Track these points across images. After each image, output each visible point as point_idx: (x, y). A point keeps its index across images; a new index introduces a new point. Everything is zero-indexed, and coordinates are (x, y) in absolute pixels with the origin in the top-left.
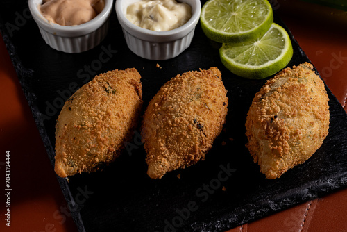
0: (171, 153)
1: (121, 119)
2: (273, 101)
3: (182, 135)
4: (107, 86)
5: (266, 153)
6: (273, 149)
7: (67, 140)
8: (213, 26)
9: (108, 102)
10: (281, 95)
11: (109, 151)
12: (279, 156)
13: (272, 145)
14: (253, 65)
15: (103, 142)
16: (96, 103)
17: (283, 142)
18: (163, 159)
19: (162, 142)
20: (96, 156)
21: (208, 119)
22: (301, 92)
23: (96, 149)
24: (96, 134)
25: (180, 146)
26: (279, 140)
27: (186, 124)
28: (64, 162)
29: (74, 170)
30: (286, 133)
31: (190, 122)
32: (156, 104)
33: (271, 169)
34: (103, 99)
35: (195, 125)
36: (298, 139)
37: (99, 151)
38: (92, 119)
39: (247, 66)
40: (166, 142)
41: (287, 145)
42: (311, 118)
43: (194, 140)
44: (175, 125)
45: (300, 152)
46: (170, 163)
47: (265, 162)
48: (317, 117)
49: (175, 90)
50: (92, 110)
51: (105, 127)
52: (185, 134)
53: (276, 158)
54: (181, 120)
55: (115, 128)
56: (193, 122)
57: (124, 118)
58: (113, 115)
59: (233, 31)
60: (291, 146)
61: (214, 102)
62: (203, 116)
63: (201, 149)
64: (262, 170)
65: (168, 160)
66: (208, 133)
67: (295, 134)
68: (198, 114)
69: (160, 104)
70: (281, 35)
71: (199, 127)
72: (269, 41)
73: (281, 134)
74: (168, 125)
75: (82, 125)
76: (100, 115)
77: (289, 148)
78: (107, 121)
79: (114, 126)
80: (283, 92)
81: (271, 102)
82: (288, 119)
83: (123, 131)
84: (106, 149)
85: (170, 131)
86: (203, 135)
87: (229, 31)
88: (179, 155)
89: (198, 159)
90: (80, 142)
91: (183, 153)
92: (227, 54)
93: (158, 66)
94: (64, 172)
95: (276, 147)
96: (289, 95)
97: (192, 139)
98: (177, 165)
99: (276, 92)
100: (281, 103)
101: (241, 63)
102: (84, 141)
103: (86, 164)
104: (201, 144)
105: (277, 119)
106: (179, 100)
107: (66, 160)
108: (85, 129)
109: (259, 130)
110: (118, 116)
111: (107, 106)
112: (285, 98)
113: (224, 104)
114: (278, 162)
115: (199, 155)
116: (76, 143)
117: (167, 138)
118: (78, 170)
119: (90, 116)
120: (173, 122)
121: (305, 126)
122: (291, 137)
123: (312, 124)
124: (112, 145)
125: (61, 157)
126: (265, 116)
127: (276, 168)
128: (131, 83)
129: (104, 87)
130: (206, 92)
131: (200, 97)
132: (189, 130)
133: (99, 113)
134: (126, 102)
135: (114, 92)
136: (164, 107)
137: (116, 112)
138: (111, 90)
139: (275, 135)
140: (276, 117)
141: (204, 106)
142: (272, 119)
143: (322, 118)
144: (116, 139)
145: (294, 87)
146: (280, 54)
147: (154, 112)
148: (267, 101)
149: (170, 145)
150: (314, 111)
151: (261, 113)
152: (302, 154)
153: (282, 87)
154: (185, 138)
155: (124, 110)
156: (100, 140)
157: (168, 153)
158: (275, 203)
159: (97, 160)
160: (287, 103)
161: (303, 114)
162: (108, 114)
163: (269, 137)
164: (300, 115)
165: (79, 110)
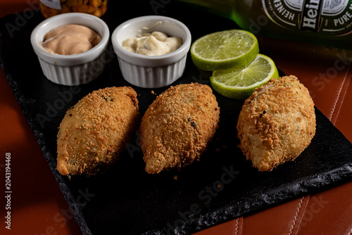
0: (167, 149)
1: (119, 122)
2: (262, 101)
3: (177, 132)
4: (105, 95)
5: (257, 147)
6: (264, 142)
7: (69, 140)
8: (203, 56)
9: (107, 107)
10: (269, 96)
11: (108, 151)
12: (269, 148)
13: (263, 138)
14: (242, 86)
15: (102, 141)
16: (96, 108)
17: (272, 134)
18: (160, 154)
19: (158, 139)
20: (96, 155)
21: (201, 118)
22: (288, 94)
23: (97, 148)
24: (96, 134)
25: (175, 142)
26: (269, 133)
27: (181, 122)
28: (66, 160)
29: (75, 168)
30: (275, 126)
31: (184, 121)
32: (152, 108)
33: (263, 160)
34: (101, 106)
35: (190, 123)
36: (287, 132)
37: (98, 150)
38: (92, 122)
39: (237, 88)
40: (163, 139)
41: (277, 137)
42: (297, 114)
43: (189, 137)
44: (170, 123)
45: (289, 145)
46: (167, 158)
47: (257, 155)
48: (303, 114)
49: (169, 95)
50: (91, 114)
51: (105, 128)
52: (180, 130)
53: (267, 150)
54: (176, 119)
55: (114, 130)
56: (187, 120)
57: (122, 122)
58: (111, 118)
59: (222, 58)
60: (281, 138)
61: (206, 105)
62: (196, 115)
63: (196, 147)
64: (254, 163)
65: (164, 156)
66: (201, 131)
67: (284, 127)
68: (191, 113)
69: (155, 108)
70: (267, 62)
71: (193, 125)
72: (256, 67)
73: (270, 127)
74: (163, 124)
75: (82, 127)
76: (99, 118)
77: (278, 140)
78: (106, 123)
79: (113, 128)
80: (270, 94)
81: (259, 102)
82: (276, 115)
83: (122, 134)
84: (106, 148)
85: (165, 129)
86: (197, 133)
87: (218, 59)
88: (175, 151)
89: (193, 157)
90: (81, 141)
91: (179, 149)
92: (217, 80)
93: (153, 92)
94: (66, 169)
95: (266, 139)
96: (276, 96)
97: (187, 136)
98: (174, 161)
99: (263, 95)
100: (269, 102)
101: (231, 85)
102: (85, 140)
103: (87, 163)
104: (196, 141)
105: (266, 115)
106: (173, 102)
107: (68, 158)
108: (85, 129)
109: (250, 127)
110: (117, 119)
111: (106, 110)
112: (273, 98)
113: (216, 109)
114: (269, 153)
115: (194, 154)
116: (77, 143)
117: (164, 135)
118: (79, 169)
119: (90, 119)
120: (168, 121)
121: (292, 121)
122: (280, 130)
123: (299, 119)
124: (111, 146)
125: (63, 156)
126: (255, 113)
127: (267, 159)
128: (128, 95)
129: (103, 96)
130: (198, 97)
131: (193, 100)
132: (183, 128)
133: (98, 116)
134: (123, 109)
135: (112, 100)
136: (160, 109)
137: (115, 115)
138: (109, 98)
139: (265, 128)
140: (264, 112)
141: (197, 108)
142: (261, 115)
143: (309, 116)
144: (115, 141)
145: (280, 90)
146: (266, 76)
147: (150, 115)
148: (256, 102)
149: (166, 142)
150: (300, 108)
151: (251, 112)
152: (292, 148)
153: (269, 90)
154: (180, 134)
155: (122, 115)
156: (100, 139)
157: (165, 149)
158: (269, 196)
159: (97, 159)
160: (274, 101)
161: (290, 110)
162: (107, 117)
163: (259, 131)
164: (287, 111)
165: (79, 115)
